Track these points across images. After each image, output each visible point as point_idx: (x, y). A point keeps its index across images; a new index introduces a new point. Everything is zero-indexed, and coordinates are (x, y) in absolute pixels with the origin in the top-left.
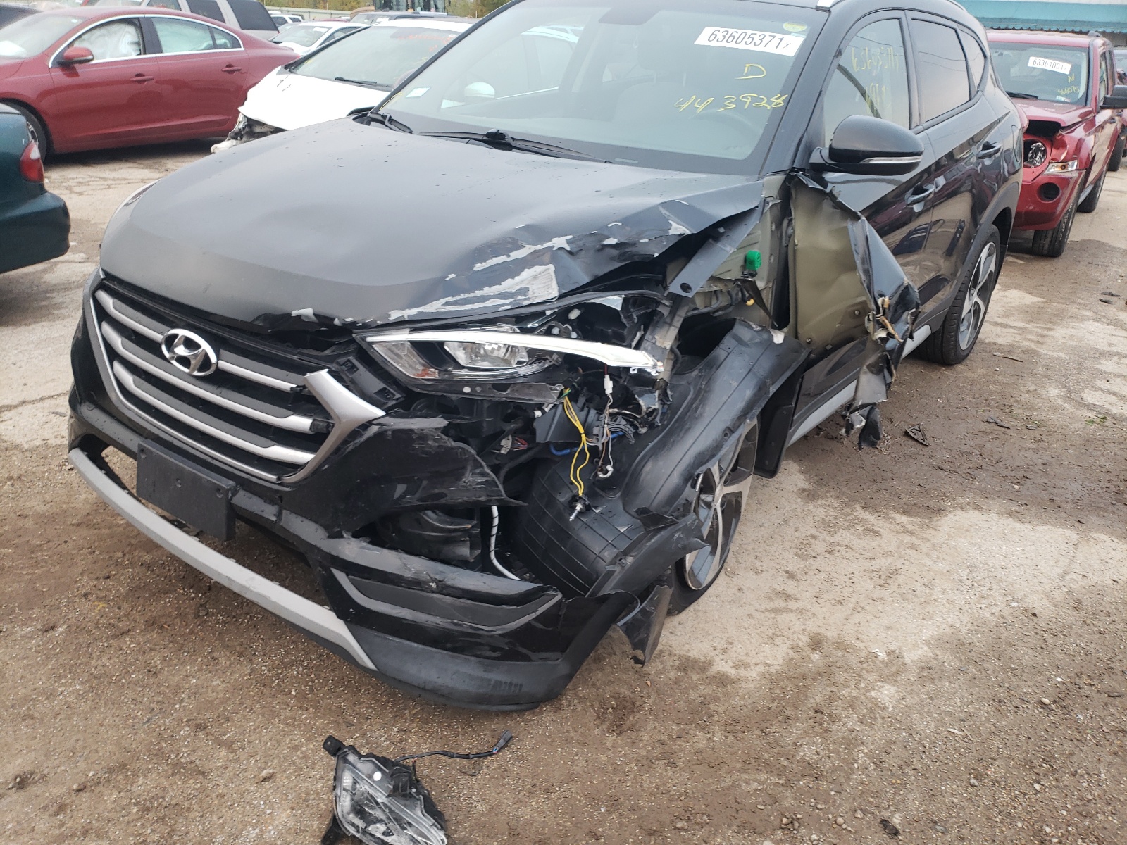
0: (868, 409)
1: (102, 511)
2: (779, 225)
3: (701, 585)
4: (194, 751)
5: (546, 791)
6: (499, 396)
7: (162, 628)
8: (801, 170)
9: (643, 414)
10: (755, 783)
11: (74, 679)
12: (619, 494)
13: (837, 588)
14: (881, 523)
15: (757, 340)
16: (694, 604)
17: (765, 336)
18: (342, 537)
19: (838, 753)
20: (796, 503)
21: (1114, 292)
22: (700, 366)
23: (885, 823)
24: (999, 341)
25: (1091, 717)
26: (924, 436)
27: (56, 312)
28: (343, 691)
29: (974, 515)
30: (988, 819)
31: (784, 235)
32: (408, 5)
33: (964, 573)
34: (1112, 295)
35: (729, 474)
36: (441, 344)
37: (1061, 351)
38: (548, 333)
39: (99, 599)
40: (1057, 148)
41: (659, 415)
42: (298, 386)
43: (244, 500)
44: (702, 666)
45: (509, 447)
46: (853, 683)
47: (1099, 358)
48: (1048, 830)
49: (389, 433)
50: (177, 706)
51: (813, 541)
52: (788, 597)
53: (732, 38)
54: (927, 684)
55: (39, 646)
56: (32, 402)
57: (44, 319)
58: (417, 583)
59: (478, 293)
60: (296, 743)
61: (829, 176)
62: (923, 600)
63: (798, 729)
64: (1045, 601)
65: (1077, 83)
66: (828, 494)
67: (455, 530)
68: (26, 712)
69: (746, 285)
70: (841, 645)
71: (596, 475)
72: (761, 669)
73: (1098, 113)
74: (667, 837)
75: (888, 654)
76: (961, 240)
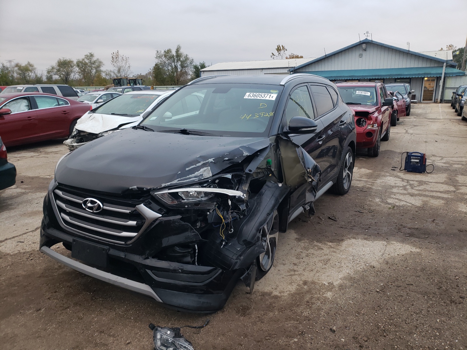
0: (310, 203)
1: (47, 272)
2: (276, 151)
3: (266, 270)
4: (101, 339)
5: (223, 335)
6: (196, 208)
7: (80, 305)
8: (281, 134)
9: (241, 211)
10: (289, 324)
11: (52, 324)
12: (236, 238)
13: (311, 267)
14: (323, 246)
15: (274, 186)
16: (265, 276)
17: (276, 184)
18: (149, 258)
19: (315, 313)
20: (295, 243)
21: (396, 167)
22: (257, 195)
23: (331, 329)
24: (359, 186)
25: (392, 293)
26: (335, 218)
27: (10, 207)
28: (149, 315)
29: (353, 240)
30: (362, 324)
31: (278, 154)
32: (127, 83)
33: (351, 258)
34: (396, 168)
35: (270, 231)
36: (177, 193)
37: (379, 187)
38: (210, 187)
39: (55, 299)
40: (369, 120)
41: (246, 211)
42: (132, 211)
43: (112, 252)
44: (269, 294)
45: (200, 225)
46: (318, 293)
47: (392, 188)
48: (380, 324)
49: (163, 222)
50: (92, 327)
51: (301, 253)
52: (295, 271)
53: (255, 96)
54: (341, 290)
55: (37, 316)
56: (10, 239)
57: (6, 210)
58: (175, 271)
59: (188, 177)
60: (136, 332)
61: (290, 135)
62: (338, 267)
63: (301, 308)
64: (377, 263)
65: (373, 98)
66: (305, 239)
67: (186, 252)
68: (38, 335)
69: (268, 169)
70: (313, 283)
71: (228, 232)
72: (288, 292)
73: (382, 107)
74: (264, 342)
75: (328, 283)
76: (337, 152)
